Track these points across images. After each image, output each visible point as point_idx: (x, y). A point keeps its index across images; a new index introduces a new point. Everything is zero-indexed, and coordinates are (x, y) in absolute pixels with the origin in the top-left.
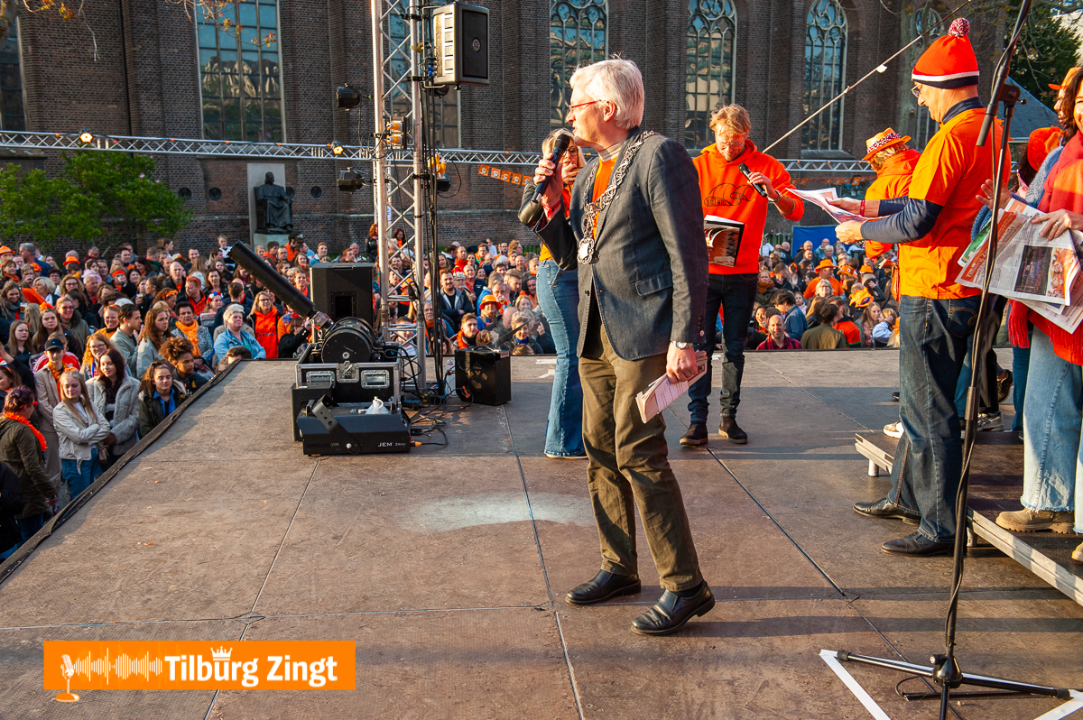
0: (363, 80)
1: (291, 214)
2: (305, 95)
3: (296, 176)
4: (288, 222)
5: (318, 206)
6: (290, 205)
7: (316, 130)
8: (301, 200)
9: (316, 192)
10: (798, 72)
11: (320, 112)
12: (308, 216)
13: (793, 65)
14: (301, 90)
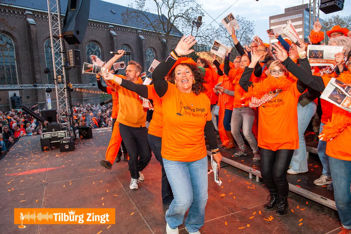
0: (39, 69)
1: (22, 103)
2: (23, 73)
3: (22, 94)
4: (21, 105)
5: (29, 101)
6: (21, 101)
7: (27, 82)
8: (24, 100)
9: (28, 97)
10: (145, 65)
11: (28, 77)
12: (26, 104)
13: (144, 63)
14: (22, 72)
